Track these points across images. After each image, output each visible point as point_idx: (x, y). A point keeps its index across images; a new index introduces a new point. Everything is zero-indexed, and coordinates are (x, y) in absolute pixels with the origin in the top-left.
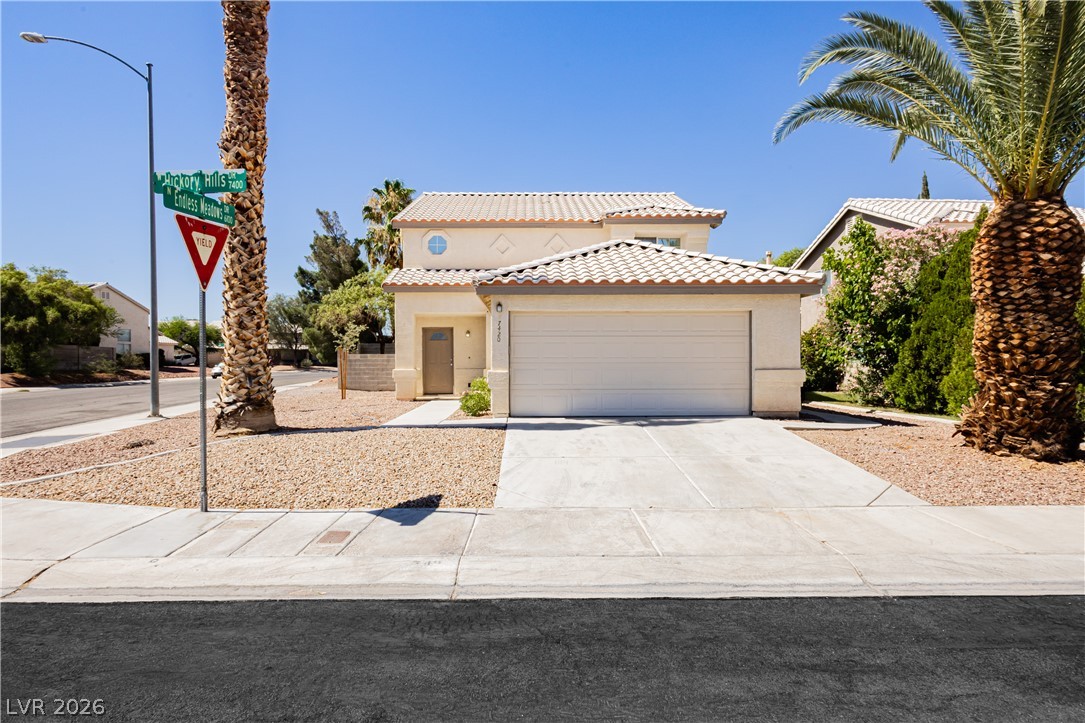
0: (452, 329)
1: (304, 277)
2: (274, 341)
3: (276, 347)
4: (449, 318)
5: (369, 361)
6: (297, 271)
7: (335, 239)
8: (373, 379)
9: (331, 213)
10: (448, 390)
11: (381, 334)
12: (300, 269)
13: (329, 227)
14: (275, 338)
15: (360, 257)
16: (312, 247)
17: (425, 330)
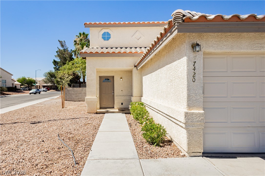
0: (113, 77)
1: (55, 63)
2: (50, 83)
3: (51, 85)
4: (112, 71)
5: (75, 90)
6: (53, 61)
7: (64, 50)
8: (77, 97)
9: (63, 41)
10: (111, 106)
11: (79, 80)
12: (54, 60)
13: (62, 46)
14: (50, 82)
15: (73, 57)
16: (57, 52)
17: (100, 77)
